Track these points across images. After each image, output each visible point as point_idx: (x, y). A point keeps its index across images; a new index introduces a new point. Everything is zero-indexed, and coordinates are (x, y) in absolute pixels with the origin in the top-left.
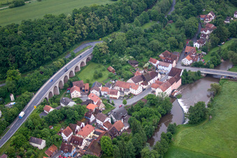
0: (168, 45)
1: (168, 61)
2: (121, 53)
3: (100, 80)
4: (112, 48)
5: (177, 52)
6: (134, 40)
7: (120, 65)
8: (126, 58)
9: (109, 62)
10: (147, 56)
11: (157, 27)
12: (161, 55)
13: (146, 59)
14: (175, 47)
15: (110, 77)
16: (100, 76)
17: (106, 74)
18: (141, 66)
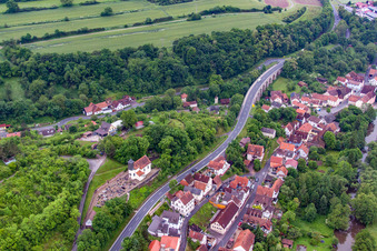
0: (354, 66)
1: (356, 80)
2: (310, 71)
3: (294, 92)
4: (302, 65)
5: (363, 74)
6: (321, 59)
7: (310, 80)
8: (314, 75)
9: (298, 78)
10: (334, 75)
11: (340, 49)
12: (348, 75)
13: (333, 78)
14: (360, 69)
15: (303, 91)
16: (293, 89)
17: (298, 89)
18: (330, 83)
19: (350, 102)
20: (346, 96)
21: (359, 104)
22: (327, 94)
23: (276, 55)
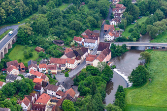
0: (89, 24)
1: (92, 38)
2: (46, 34)
3: (32, 60)
4: (38, 29)
5: (98, 31)
6: (55, 21)
7: (47, 45)
8: (50, 38)
9: (35, 43)
10: (70, 35)
11: (73, 8)
12: (84, 34)
13: (70, 39)
14: (95, 26)
15: (41, 56)
16: (31, 56)
17: (36, 55)
18: (67, 45)
19: (87, 62)
20: (84, 56)
21: (95, 63)
22: (64, 57)
23: (10, 22)
